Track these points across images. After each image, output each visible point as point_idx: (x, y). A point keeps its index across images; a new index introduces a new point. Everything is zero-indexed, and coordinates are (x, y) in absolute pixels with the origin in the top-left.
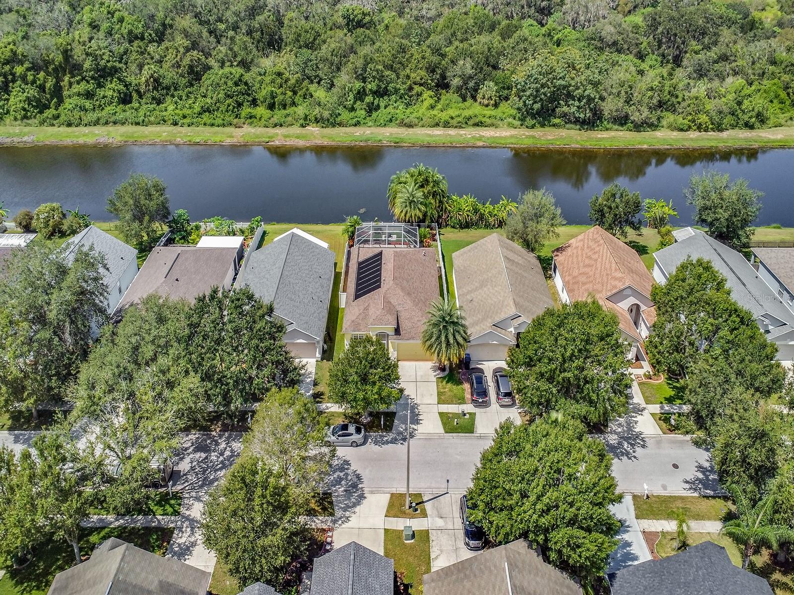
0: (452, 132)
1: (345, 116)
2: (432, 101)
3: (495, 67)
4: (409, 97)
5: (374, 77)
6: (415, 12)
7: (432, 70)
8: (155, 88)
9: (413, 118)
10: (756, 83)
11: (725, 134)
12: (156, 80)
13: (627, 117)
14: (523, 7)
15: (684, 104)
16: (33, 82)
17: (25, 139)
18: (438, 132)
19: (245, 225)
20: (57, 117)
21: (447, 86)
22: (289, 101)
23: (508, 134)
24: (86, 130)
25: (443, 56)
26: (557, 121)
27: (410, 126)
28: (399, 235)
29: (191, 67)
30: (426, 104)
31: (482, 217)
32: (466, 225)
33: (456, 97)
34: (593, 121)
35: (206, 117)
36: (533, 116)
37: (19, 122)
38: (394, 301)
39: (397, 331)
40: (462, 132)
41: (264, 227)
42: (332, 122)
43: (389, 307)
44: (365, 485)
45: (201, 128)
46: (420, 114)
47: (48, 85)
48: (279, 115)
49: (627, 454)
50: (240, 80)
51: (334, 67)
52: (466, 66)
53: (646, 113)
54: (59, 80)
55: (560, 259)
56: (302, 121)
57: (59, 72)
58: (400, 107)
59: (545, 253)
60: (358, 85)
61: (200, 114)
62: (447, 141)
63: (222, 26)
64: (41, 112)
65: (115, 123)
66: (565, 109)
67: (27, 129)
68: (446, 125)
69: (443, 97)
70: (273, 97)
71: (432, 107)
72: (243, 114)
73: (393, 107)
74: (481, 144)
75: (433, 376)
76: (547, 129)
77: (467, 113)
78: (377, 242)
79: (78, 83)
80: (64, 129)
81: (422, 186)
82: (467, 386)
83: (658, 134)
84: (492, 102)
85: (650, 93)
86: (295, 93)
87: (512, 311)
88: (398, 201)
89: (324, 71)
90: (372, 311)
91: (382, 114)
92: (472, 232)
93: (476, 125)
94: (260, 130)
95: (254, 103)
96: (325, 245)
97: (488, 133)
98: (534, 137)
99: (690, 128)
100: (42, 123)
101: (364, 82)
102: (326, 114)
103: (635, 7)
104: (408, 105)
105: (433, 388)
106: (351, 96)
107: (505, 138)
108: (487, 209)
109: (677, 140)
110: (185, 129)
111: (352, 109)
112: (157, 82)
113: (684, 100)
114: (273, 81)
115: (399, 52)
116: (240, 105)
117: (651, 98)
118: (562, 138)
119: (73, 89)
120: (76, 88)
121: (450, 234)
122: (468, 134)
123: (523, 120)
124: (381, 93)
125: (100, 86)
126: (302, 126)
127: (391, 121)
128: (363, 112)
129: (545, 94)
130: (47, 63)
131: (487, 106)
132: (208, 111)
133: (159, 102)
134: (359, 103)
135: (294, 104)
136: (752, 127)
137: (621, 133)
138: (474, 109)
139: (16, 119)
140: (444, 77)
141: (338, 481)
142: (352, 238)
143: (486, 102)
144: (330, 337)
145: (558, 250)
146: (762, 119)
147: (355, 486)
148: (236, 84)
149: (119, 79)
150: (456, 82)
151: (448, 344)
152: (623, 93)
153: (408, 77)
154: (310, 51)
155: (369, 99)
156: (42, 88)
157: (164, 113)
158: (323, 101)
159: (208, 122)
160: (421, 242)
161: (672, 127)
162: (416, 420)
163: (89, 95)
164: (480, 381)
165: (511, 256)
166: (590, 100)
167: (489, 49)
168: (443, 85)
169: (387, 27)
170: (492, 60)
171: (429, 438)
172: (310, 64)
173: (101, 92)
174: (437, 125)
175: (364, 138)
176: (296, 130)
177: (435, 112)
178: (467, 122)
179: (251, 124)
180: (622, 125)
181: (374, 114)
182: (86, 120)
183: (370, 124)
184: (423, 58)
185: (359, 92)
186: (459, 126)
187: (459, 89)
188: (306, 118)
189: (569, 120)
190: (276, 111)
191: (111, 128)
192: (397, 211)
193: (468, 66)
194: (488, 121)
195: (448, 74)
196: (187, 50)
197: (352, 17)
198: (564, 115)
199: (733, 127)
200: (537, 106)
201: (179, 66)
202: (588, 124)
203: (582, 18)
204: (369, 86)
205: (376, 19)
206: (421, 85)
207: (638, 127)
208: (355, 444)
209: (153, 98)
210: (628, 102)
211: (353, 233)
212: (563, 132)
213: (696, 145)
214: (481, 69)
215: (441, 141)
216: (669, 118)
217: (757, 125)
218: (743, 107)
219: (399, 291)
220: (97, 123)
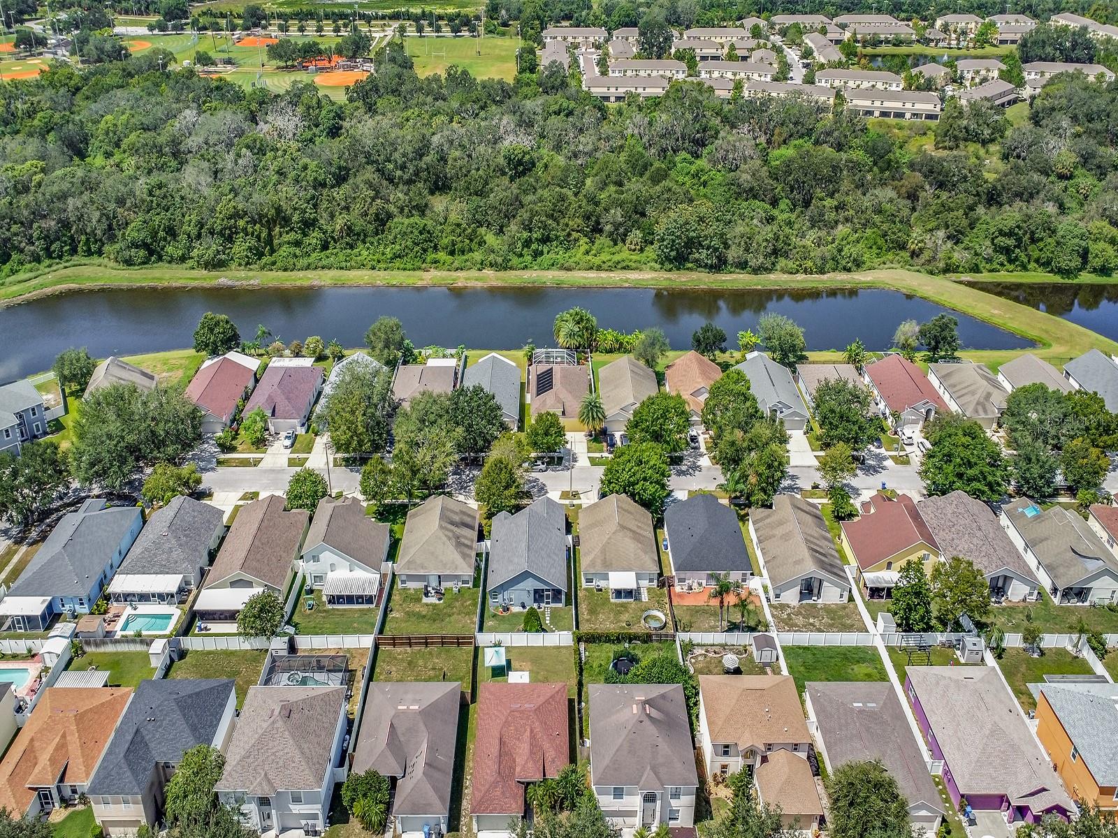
0: (603, 275)
1: (515, 261)
2: (587, 247)
3: (643, 215)
4: (568, 243)
5: (539, 228)
6: (573, 148)
7: (587, 217)
8: (348, 235)
9: (571, 262)
10: (860, 231)
11: (825, 277)
12: (349, 228)
13: (746, 262)
14: (677, 140)
15: (795, 251)
16: (253, 234)
17: (252, 282)
18: (592, 274)
19: (454, 351)
20: (274, 263)
21: (601, 231)
22: (467, 248)
23: (649, 276)
24: (301, 274)
25: (597, 204)
26: (690, 265)
27: (569, 269)
28: (562, 357)
29: (377, 215)
30: (582, 249)
31: (621, 344)
32: (610, 351)
33: (608, 242)
34: (719, 265)
35: (398, 262)
36: (671, 261)
37: (242, 267)
38: (561, 396)
39: (564, 413)
40: (612, 275)
41: (466, 353)
42: (504, 266)
43: (558, 399)
44: (548, 488)
45: (395, 272)
46: (576, 259)
47: (263, 235)
48: (458, 260)
49: (690, 474)
50: (424, 229)
51: (502, 215)
52: (617, 214)
53: (761, 259)
54: (270, 230)
55: (668, 373)
56: (479, 266)
57: (270, 224)
58: (561, 253)
59: (659, 369)
60: (525, 235)
61: (392, 259)
62: (598, 282)
63: (391, 166)
64: (259, 259)
65: (323, 268)
66: (697, 255)
67: (251, 274)
68: (599, 268)
69: (597, 242)
70: (454, 245)
71: (587, 253)
72: (428, 259)
73: (553, 253)
74: (627, 285)
75: (585, 439)
76: (682, 271)
77: (617, 258)
78: (548, 362)
79: (287, 233)
80: (280, 273)
81: (578, 323)
82: (605, 444)
83: (772, 276)
84: (638, 247)
85: (765, 244)
86: (471, 240)
87: (632, 400)
88: (562, 334)
89: (492, 217)
90: (548, 401)
91: (546, 258)
92: (614, 355)
93: (624, 268)
94: (445, 273)
95: (435, 248)
96: (514, 364)
97: (633, 276)
98: (670, 279)
99: (798, 272)
100: (262, 268)
101: (530, 232)
102: (500, 260)
103: (790, 136)
104: (567, 249)
105: (585, 445)
106: (520, 244)
107: (647, 280)
108: (626, 339)
109: (786, 282)
110: (382, 273)
111: (521, 255)
112: (349, 230)
113: (795, 248)
114: (453, 231)
115: (558, 201)
116: (425, 250)
117: (765, 247)
118: (693, 280)
119: (284, 237)
120: (286, 238)
121: (597, 357)
122: (616, 277)
123: (662, 264)
124: (545, 240)
125: (305, 235)
126: (479, 270)
127: (553, 265)
128: (530, 257)
129: (679, 244)
130: (261, 216)
131: (634, 250)
132: (399, 256)
133: (352, 247)
134: (526, 249)
135: (471, 250)
136: (849, 270)
137: (741, 276)
138: (624, 254)
139: (240, 265)
140: (598, 223)
141: (534, 487)
142: (530, 359)
143: (633, 247)
144: (521, 420)
145: (668, 367)
146: (858, 264)
147: (542, 488)
148: (421, 233)
149: (320, 228)
150: (608, 228)
151: (593, 419)
152: (743, 243)
153: (567, 225)
154: (479, 198)
155: (534, 246)
156: (259, 237)
157: (359, 258)
158: (496, 248)
159: (402, 266)
160: (578, 362)
161: (784, 271)
162: (575, 460)
163: (297, 244)
164: (612, 440)
165: (636, 370)
166: (716, 250)
167: (638, 198)
168: (597, 229)
169: (546, 166)
170: (640, 208)
171: (582, 469)
172: (479, 210)
173: (306, 240)
174: (591, 268)
175: (531, 280)
176: (474, 273)
177: (589, 257)
178: (615, 266)
179: (436, 268)
180: (743, 269)
181: (539, 259)
182: (299, 266)
183: (536, 267)
184: (580, 207)
185: (526, 241)
186: (610, 269)
187: (610, 234)
188: (482, 264)
189: (699, 264)
190: (456, 256)
191: (319, 272)
192: (561, 341)
193: (618, 214)
194: (634, 265)
195: (602, 220)
196: (373, 199)
197: (513, 157)
198: (696, 261)
199: (834, 270)
200: (673, 253)
201: (366, 215)
202: (715, 268)
203: (731, 156)
204: (535, 235)
205: (535, 155)
206: (578, 231)
207: (756, 271)
208: (541, 471)
209: (347, 244)
210: (747, 250)
211: (531, 356)
212: (694, 275)
213: (800, 286)
214: (630, 217)
215: (595, 282)
216: (782, 262)
217: (854, 268)
218: (843, 254)
219: (564, 391)
220: (308, 268)
